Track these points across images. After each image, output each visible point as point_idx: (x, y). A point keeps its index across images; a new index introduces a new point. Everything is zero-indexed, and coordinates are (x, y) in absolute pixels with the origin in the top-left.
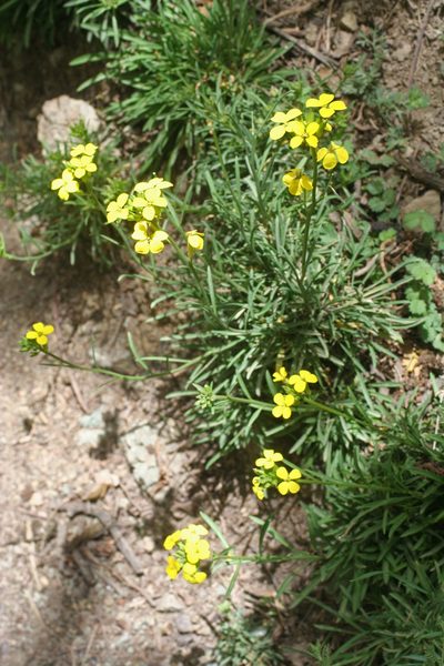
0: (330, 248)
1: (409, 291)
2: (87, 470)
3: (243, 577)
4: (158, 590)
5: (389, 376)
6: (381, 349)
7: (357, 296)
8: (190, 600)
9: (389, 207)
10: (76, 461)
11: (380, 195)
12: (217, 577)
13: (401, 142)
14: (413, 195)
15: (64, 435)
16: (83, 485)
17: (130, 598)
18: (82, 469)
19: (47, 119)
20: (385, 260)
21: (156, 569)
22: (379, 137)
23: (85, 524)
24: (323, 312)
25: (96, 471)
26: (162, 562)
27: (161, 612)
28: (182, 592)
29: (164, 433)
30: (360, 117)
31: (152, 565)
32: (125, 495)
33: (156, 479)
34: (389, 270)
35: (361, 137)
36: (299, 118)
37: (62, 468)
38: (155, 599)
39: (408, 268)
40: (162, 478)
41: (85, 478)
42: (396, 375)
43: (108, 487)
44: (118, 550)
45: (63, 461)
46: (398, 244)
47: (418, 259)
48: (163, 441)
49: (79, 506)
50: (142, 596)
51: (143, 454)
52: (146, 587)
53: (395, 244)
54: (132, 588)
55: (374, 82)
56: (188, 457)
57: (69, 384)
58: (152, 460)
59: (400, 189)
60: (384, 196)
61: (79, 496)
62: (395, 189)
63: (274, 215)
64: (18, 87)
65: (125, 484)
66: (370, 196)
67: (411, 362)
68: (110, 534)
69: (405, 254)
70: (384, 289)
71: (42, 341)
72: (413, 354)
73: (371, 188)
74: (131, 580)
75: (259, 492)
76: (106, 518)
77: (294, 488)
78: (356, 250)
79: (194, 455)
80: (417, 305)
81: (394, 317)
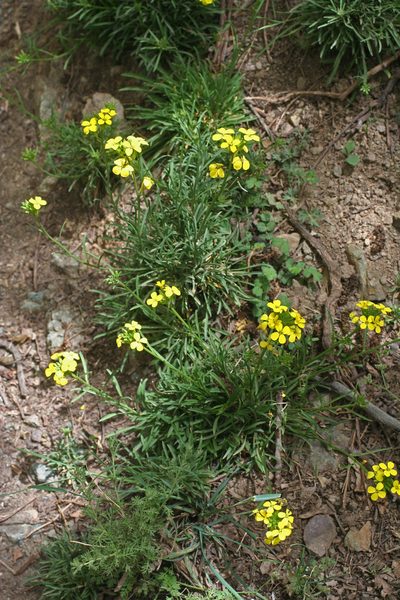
0: (222, 235)
1: (257, 281)
2: (19, 324)
3: (85, 420)
4: (30, 410)
5: (225, 327)
6: (227, 307)
7: (226, 271)
8: (46, 423)
9: (268, 232)
10: (15, 317)
11: (266, 222)
12: (70, 416)
13: (292, 199)
14: (285, 231)
15: (15, 298)
16: (13, 332)
17: (10, 409)
18: (16, 322)
19: (93, 102)
20: (252, 259)
21: (35, 398)
22: (281, 192)
23: (3, 355)
24: (201, 269)
25: (25, 327)
26: (40, 395)
27: (26, 424)
28: (44, 416)
29: (77, 320)
30: (276, 176)
31: (34, 395)
32: (36, 348)
33: (59, 345)
34: (251, 264)
35: (271, 187)
36: (232, 135)
37: (4, 318)
38: (26, 415)
39: (262, 268)
40: (64, 345)
41: (16, 329)
42: (228, 329)
43: (28, 339)
44: (17, 378)
45: (7, 314)
46: (263, 253)
47: (271, 266)
48: (74, 324)
49: (4, 343)
50: (19, 410)
51: (58, 327)
52: (23, 406)
53: (261, 251)
54: (14, 404)
55: (293, 159)
56: (85, 339)
57: (32, 269)
58: (62, 333)
59: (279, 225)
60: (268, 224)
61: (7, 337)
62: (277, 223)
63: (199, 202)
64: (83, 79)
65: (39, 341)
66: (261, 221)
67: (240, 325)
68: (16, 368)
69: (264, 260)
70: (242, 274)
71: (37, 207)
72: (243, 321)
73: (263, 216)
74: (16, 399)
75: (119, 343)
76: (18, 357)
77: (140, 348)
78: (238, 244)
79: (89, 340)
80: (258, 291)
81: (242, 291)
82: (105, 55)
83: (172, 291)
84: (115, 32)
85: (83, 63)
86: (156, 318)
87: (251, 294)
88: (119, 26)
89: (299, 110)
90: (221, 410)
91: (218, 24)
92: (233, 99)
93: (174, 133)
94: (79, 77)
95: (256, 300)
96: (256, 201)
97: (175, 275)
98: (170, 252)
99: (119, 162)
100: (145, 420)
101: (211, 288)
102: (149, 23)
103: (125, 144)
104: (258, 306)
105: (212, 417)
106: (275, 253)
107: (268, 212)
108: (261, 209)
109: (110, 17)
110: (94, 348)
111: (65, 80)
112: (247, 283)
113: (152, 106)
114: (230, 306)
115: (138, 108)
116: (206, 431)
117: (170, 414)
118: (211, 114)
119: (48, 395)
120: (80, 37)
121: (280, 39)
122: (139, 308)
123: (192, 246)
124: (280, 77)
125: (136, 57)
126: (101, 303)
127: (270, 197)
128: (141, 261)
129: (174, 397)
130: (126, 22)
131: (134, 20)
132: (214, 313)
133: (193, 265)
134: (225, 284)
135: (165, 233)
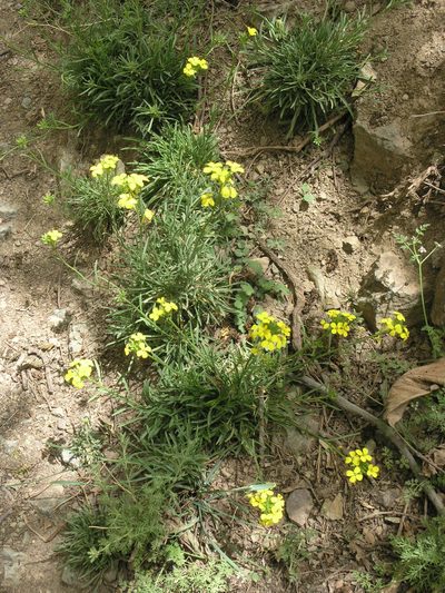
0: (208, 260)
1: (237, 296)
2: (47, 335)
3: (101, 411)
4: (56, 404)
5: (212, 335)
6: (214, 318)
7: (212, 288)
8: (70, 414)
9: (244, 256)
10: (43, 329)
12: (88, 408)
13: (262, 230)
14: (257, 256)
15: (43, 315)
16: (42, 341)
17: (41, 403)
18: (44, 333)
20: (232, 278)
21: (60, 394)
22: (252, 225)
23: (34, 360)
24: (192, 287)
25: (51, 337)
26: (64, 391)
27: (53, 415)
28: (67, 408)
29: (93, 330)
30: (247, 213)
31: (59, 391)
32: (60, 354)
33: (79, 350)
34: (232, 283)
35: (244, 221)
36: (220, 167)
37: (35, 329)
38: (53, 407)
39: (241, 285)
40: (82, 351)
41: (44, 338)
42: (215, 335)
43: (54, 346)
44: (45, 378)
45: (37, 327)
46: (241, 273)
47: (247, 284)
48: (90, 334)
49: (35, 350)
50: (47, 404)
51: (78, 336)
52: (51, 400)
54: (44, 399)
55: (260, 199)
56: (99, 345)
57: (56, 292)
58: (81, 341)
59: (252, 251)
60: (243, 250)
61: (37, 346)
62: (250, 250)
63: (188, 233)
64: (93, 146)
65: (63, 348)
66: (237, 248)
67: (225, 332)
68: (44, 370)
69: (242, 279)
70: (226, 290)
71: (54, 238)
72: (227, 329)
73: (239, 244)
74: (45, 395)
75: (127, 351)
76: (46, 361)
77: (145, 356)
78: (221, 267)
79: (102, 346)
80: (239, 304)
81: (225, 305)
82: (109, 126)
83: (170, 306)
84: (116, 106)
85: (92, 135)
86: (156, 328)
87: (233, 307)
88: (120, 101)
89: (264, 162)
90: (213, 403)
91: (197, 98)
92: (211, 153)
93: (165, 181)
94: (90, 145)
95: (238, 311)
96: (234, 232)
97: (171, 293)
98: (166, 274)
99: (123, 196)
100: (149, 412)
101: (201, 303)
102: (143, 98)
103: (129, 179)
104: (238, 316)
105: (206, 409)
106: (250, 273)
107: (242, 241)
108: (237, 239)
109: (113, 95)
110: (106, 352)
111: (79, 148)
112: (229, 297)
113: (149, 161)
114: (216, 317)
115: (136, 163)
116: (201, 421)
117: (170, 407)
118: (194, 165)
119: (70, 391)
120: (89, 112)
121: (244, 108)
122: (142, 321)
123: (185, 269)
124: (247, 136)
125: (134, 126)
126: (111, 317)
127: (244, 229)
128: (143, 283)
129: (173, 393)
130: (124, 98)
131: (132, 96)
132: (204, 323)
133: (186, 284)
134: (212, 299)
135: (162, 259)
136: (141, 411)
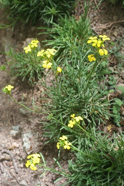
0: (95, 89)
1: (114, 107)
2: (10, 141)
3: (46, 180)
4: (21, 179)
5: (102, 130)
7: (99, 105)
8: (29, 183)
9: (114, 84)
10: (8, 138)
11: (112, 80)
12: (39, 179)
13: (122, 68)
14: (121, 83)
15: (7, 130)
16: (8, 145)
17: (12, 179)
18: (9, 141)
19: (27, 43)
20: (109, 97)
21: (22, 173)
22: (116, 66)
23: (6, 156)
24: (88, 106)
25: (13, 142)
26: (24, 171)
27: (20, 185)
28: (28, 180)
29: (35, 135)
30: (112, 60)
31: (22, 171)
32: (19, 151)
33: (29, 148)
34: (110, 100)
35: (111, 65)
37: (4, 139)
38: (19, 181)
39: (115, 101)
40: (31, 148)
41: (9, 143)
42: (104, 130)
43: (15, 147)
44: (13, 165)
45: (4, 137)
46: (114, 94)
47: (118, 99)
48: (34, 138)
49: (5, 150)
50: (16, 179)
51: (27, 140)
52: (18, 177)
53: (113, 93)
54: (14, 177)
55: (118, 51)
56: (40, 143)
57: (12, 117)
58: (29, 142)
59: (118, 80)
60: (113, 81)
61: (6, 148)
62: (117, 80)
63: (82, 76)
65: (20, 147)
66: (109, 80)
67: (109, 128)
68: (12, 160)
69: (115, 97)
70: (107, 105)
71: (10, 90)
72: (110, 126)
73: (110, 78)
74: (14, 174)
75: (58, 147)
76: (12, 156)
78: (102, 92)
79: (42, 143)
80: (115, 111)
81: (108, 113)
82: (29, 23)
83: (79, 118)
84: (31, 11)
85: (20, 28)
86: (71, 131)
87: (112, 113)
88: (33, 8)
89: (117, 30)
90: (110, 170)
92: (87, 30)
93: (64, 49)
94: (19, 34)
95: (115, 115)
97: (77, 110)
98: (73, 100)
99: (45, 62)
100: (74, 178)
101: (94, 114)
102: (45, 5)
104: (116, 118)
105: (106, 173)
106: (118, 93)
107: (112, 76)
108: (109, 75)
109: (28, 6)
110: (45, 147)
111: (13, 36)
112: (109, 108)
113: (53, 39)
114: (103, 120)
115: (46, 41)
116: (104, 180)
117: (85, 174)
118: (79, 38)
119: (28, 171)
120: (17, 17)
121: (102, 2)
122: (64, 128)
123: (83, 96)
124: (105, 17)
125: (42, 21)
126: (44, 128)
127: (111, 69)
128: (60, 106)
129: (86, 166)
130: (35, 6)
131: (39, 5)
132: (97, 124)
133: (84, 104)
134: (100, 111)
135: (69, 92)
136: (70, 178)
